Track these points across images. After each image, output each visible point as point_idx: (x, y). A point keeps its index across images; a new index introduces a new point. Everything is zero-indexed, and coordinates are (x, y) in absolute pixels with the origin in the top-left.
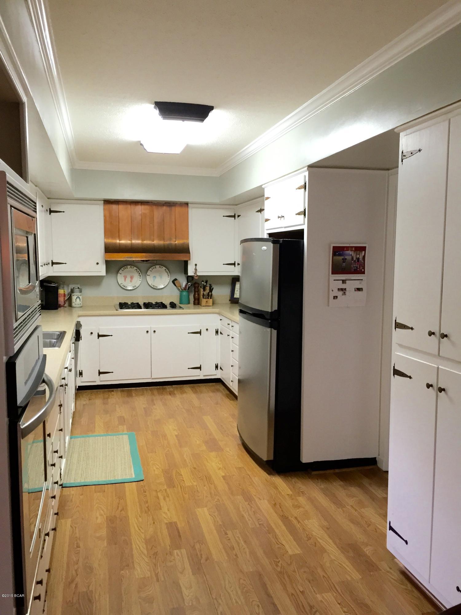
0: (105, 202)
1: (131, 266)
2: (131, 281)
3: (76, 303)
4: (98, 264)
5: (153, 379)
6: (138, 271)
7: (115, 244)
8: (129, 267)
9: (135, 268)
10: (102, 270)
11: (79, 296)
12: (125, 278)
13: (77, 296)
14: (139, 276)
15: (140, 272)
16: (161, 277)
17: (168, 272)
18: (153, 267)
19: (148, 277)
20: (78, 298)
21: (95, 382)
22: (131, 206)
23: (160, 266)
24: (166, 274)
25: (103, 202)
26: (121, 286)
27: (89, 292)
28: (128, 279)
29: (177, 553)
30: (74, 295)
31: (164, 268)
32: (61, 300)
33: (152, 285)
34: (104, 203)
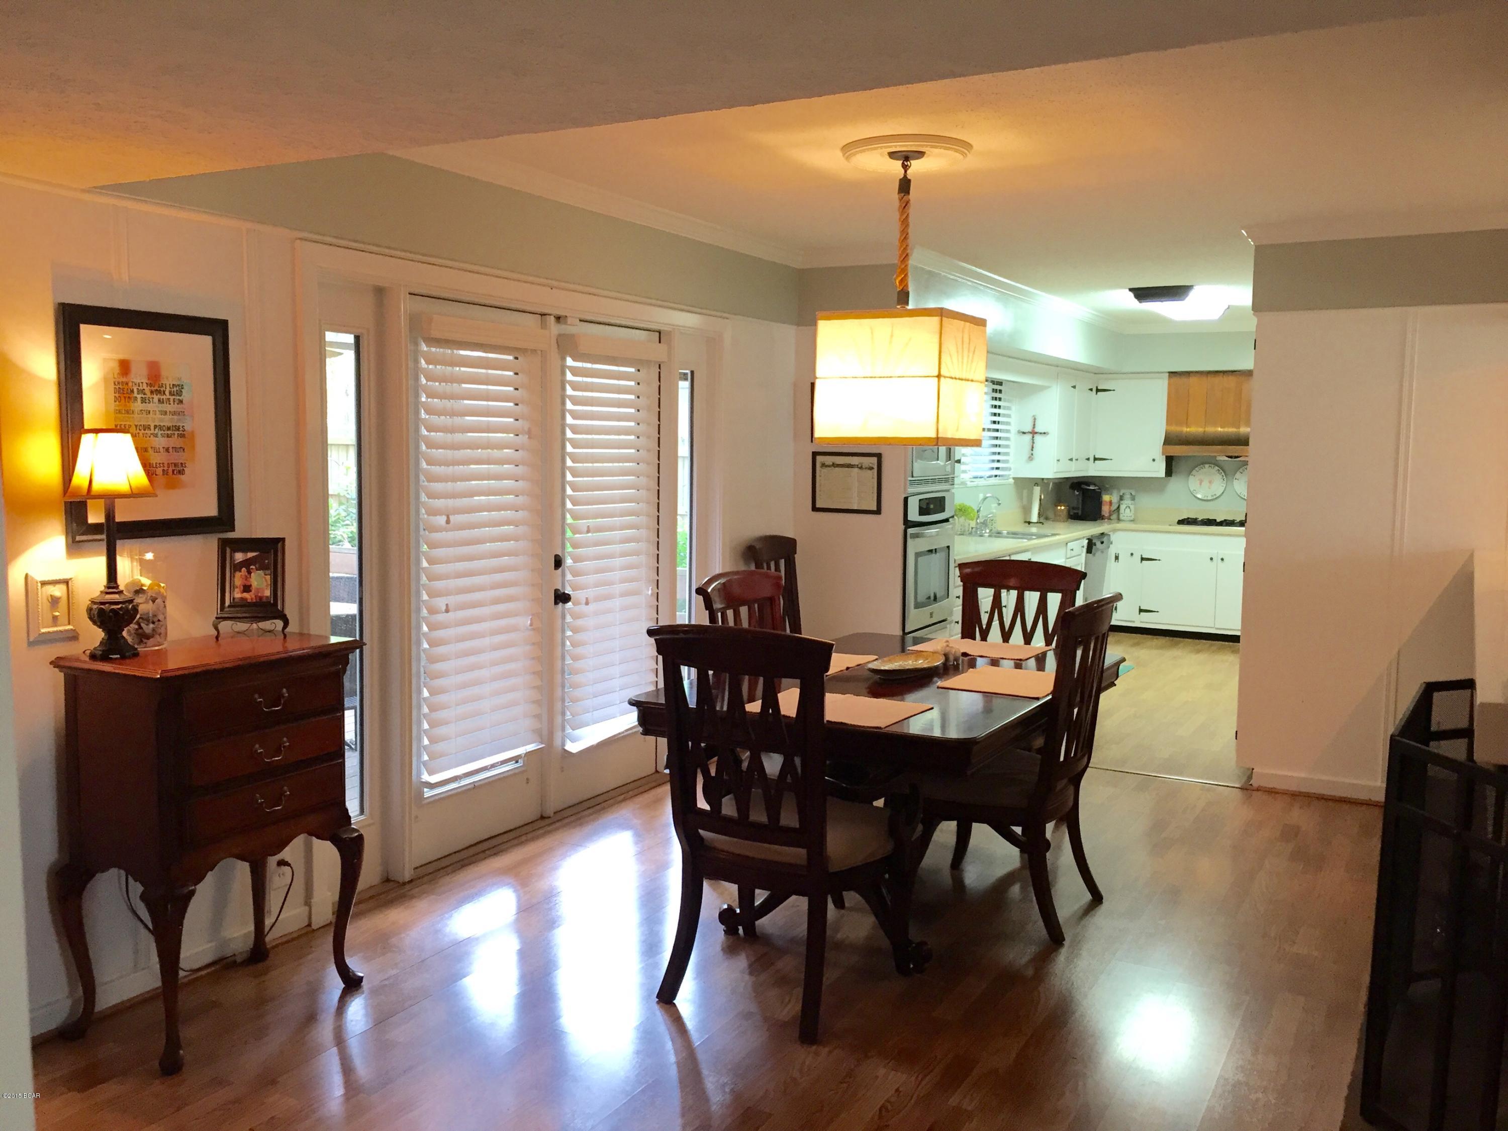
0: (1171, 374)
1: (1210, 465)
2: (1209, 488)
3: (1124, 514)
4: (1154, 460)
5: (1216, 629)
6: (1220, 472)
7: (1181, 432)
8: (1207, 466)
9: (1217, 468)
10: (1160, 470)
11: (1129, 505)
13: (1126, 506)
14: (1222, 480)
15: (1223, 474)
18: (1245, 467)
19: (1235, 482)
20: (1128, 508)
21: (1134, 622)
22: (1209, 378)
25: (1168, 374)
26: (1194, 493)
27: (1147, 501)
28: (1205, 483)
30: (1122, 504)
32: (1105, 510)
33: (1241, 494)
34: (1169, 376)
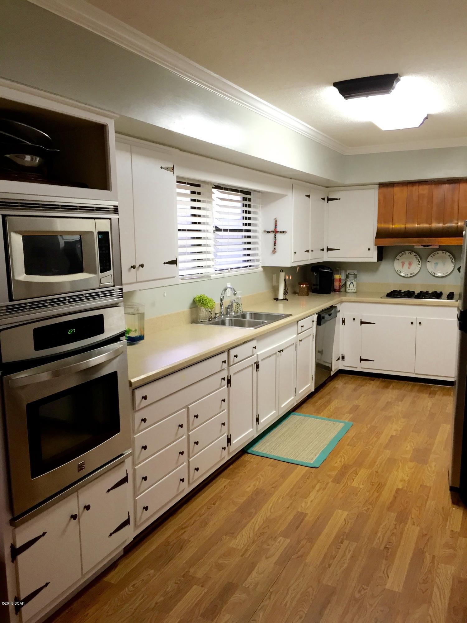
0: (381, 185)
1: (410, 252)
2: (409, 268)
3: (349, 288)
4: (369, 249)
5: (416, 374)
6: (417, 256)
7: (388, 228)
8: (407, 252)
9: (414, 254)
10: (373, 256)
11: (352, 282)
12: (403, 264)
13: (351, 282)
14: (418, 263)
15: (419, 258)
16: (444, 264)
17: (453, 258)
18: (435, 253)
19: (428, 264)
20: (352, 283)
21: (356, 367)
22: (408, 187)
23: (443, 251)
24: (450, 260)
25: (378, 185)
26: (398, 272)
27: (365, 278)
28: (406, 265)
29: (281, 540)
30: (348, 281)
31: (448, 254)
32: (337, 284)
33: (432, 272)
34: (379, 187)
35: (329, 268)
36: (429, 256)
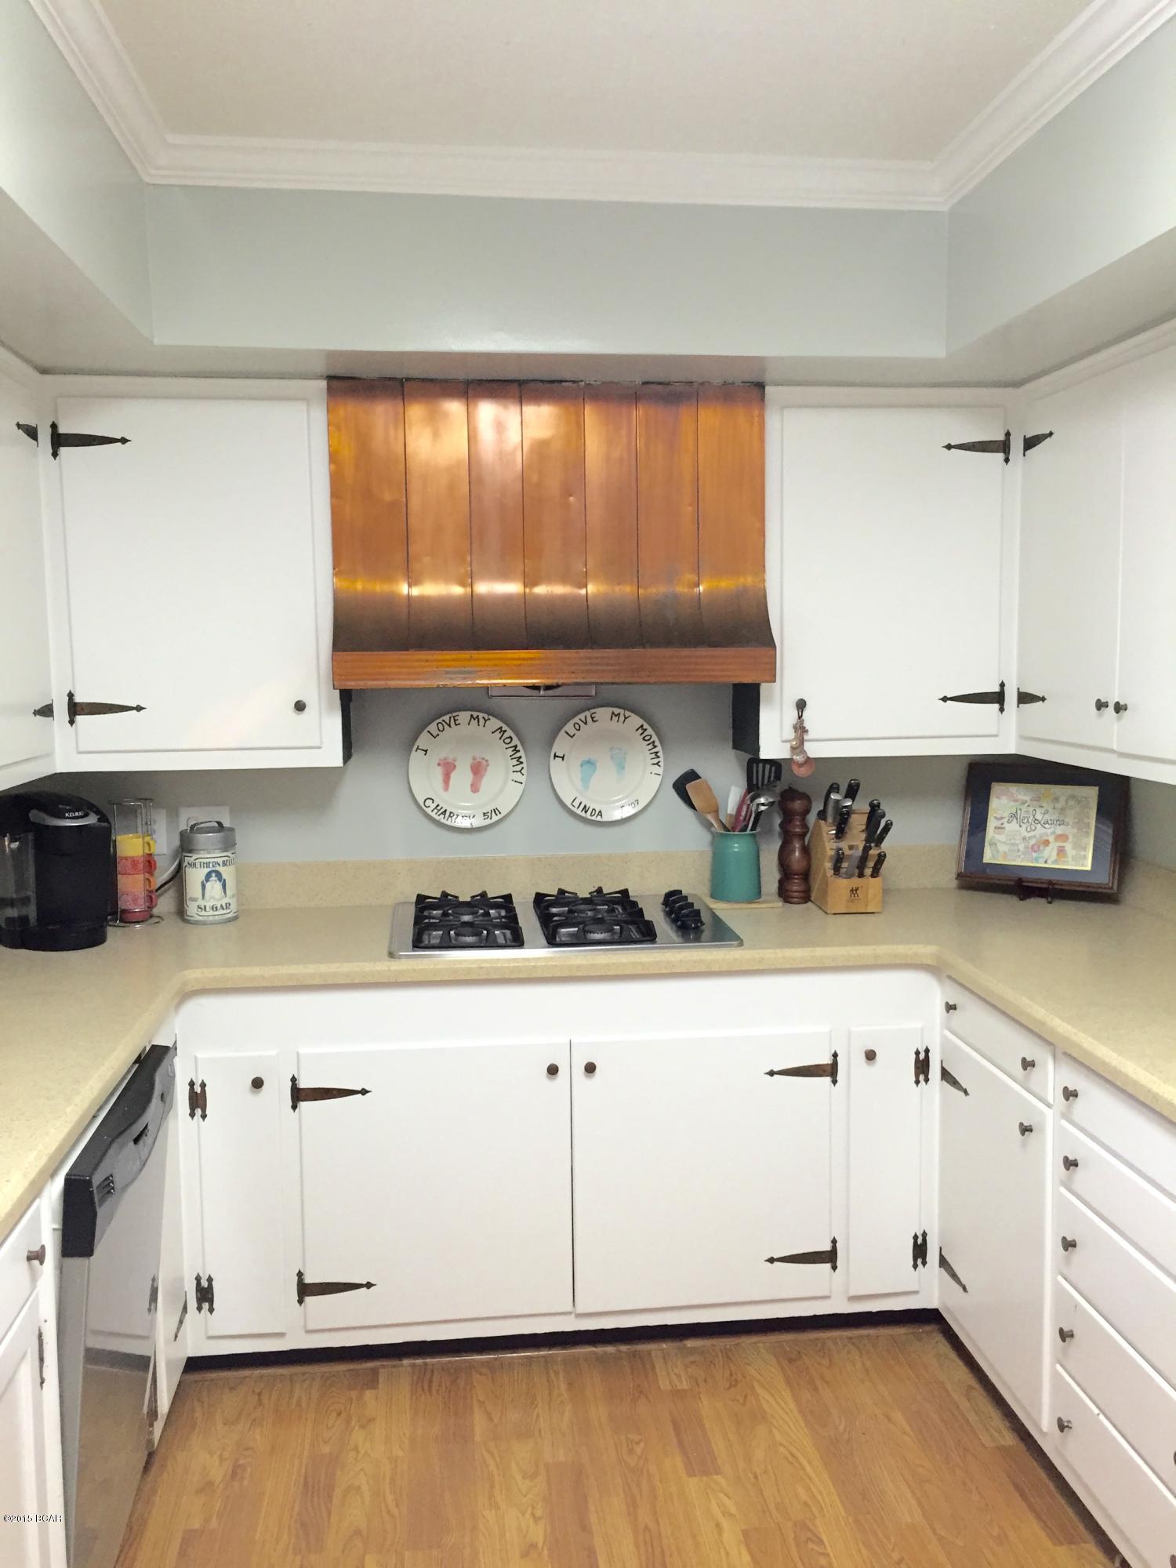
0: (335, 383)
1: (475, 714)
2: (475, 788)
4: (300, 707)
5: (579, 1316)
6: (506, 735)
7: (392, 600)
8: (464, 717)
9: (495, 723)
10: (322, 741)
11: (218, 868)
12: (448, 768)
13: (207, 870)
14: (515, 762)
15: (516, 741)
16: (621, 767)
17: (655, 738)
18: (582, 716)
19: (555, 764)
20: (214, 877)
21: (281, 1335)
23: (617, 711)
24: (645, 747)
25: (323, 384)
26: (428, 811)
27: (277, 842)
28: (462, 777)
30: (193, 865)
31: (636, 721)
32: (131, 888)
33: (576, 804)
34: (330, 389)
35: (87, 807)
36: (560, 730)
